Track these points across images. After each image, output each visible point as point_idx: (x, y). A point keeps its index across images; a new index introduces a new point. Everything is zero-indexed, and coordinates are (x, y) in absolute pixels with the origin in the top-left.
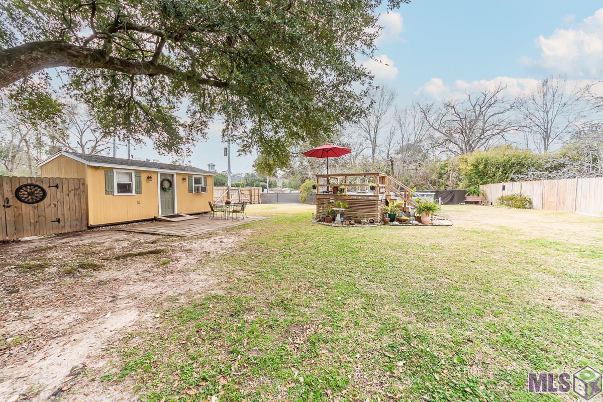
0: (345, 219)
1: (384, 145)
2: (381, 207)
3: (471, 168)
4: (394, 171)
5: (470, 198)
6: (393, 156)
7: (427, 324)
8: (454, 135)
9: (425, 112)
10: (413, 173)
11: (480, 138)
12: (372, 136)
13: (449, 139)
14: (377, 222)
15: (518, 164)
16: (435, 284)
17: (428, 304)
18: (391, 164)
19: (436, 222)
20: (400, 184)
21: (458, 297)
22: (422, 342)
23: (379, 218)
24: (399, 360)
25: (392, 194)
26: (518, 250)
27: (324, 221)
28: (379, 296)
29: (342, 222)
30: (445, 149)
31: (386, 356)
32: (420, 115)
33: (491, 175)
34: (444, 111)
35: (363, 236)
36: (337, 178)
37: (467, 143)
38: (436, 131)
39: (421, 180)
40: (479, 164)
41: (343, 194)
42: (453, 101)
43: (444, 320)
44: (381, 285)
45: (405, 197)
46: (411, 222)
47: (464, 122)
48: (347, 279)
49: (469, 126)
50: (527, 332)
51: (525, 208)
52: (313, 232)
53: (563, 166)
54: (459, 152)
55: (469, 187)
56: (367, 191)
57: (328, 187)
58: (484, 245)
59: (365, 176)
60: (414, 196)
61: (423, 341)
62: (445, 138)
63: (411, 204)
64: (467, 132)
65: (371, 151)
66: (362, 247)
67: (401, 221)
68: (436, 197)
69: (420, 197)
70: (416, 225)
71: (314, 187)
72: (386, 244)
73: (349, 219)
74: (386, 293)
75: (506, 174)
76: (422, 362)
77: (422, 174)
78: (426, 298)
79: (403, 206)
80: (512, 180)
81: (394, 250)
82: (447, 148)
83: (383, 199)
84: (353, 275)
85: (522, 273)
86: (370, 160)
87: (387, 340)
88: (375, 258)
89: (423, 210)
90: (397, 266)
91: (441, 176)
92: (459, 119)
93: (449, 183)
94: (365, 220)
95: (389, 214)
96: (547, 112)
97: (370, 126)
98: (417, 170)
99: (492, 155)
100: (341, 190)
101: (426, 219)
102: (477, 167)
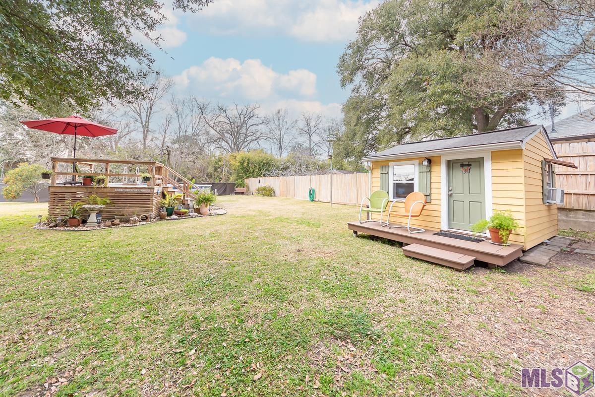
0: (105, 220)
1: (158, 131)
2: (156, 200)
3: (239, 164)
4: (171, 162)
5: (238, 190)
6: (169, 145)
7: (213, 305)
8: (226, 135)
9: (202, 109)
10: (191, 164)
11: (244, 141)
12: (144, 119)
13: (222, 138)
14: (151, 218)
15: (267, 164)
16: (217, 267)
17: (212, 287)
18: (167, 153)
19: (213, 212)
20: (178, 175)
21: (235, 273)
22: (211, 322)
23: (154, 213)
24: (191, 350)
25: (170, 186)
26: (269, 227)
27: (64, 226)
28: (162, 298)
29: (99, 223)
30: (218, 146)
31: (177, 353)
32: (197, 110)
33: (252, 171)
34: (218, 112)
35: (134, 237)
36: (90, 165)
37: (235, 144)
38: (211, 129)
39: (199, 173)
40: (244, 161)
41: (102, 186)
42: (225, 106)
43: (227, 295)
44: (163, 286)
45: (184, 189)
46: (191, 214)
47: (233, 126)
48: (117, 293)
49: (236, 130)
50: (277, 281)
51: (272, 196)
52: (41, 245)
53: (288, 167)
54: (230, 150)
55: (237, 180)
56: (138, 182)
57: (74, 177)
58: (250, 226)
59: (133, 165)
60: (193, 188)
61: (212, 320)
62: (219, 136)
63: (190, 196)
64: (235, 134)
65: (141, 136)
66: (134, 250)
67: (180, 214)
68: (212, 189)
69: (199, 189)
70: (196, 217)
71: (46, 176)
72: (164, 241)
73: (111, 218)
74: (171, 291)
75: (260, 171)
76: (211, 340)
77: (199, 166)
78: (210, 282)
79: (182, 199)
80: (264, 176)
81: (175, 245)
82: (220, 145)
83: (159, 191)
84: (125, 286)
85: (272, 242)
86: (141, 147)
87: (176, 337)
88: (152, 259)
89: (202, 202)
90: (180, 260)
91: (216, 169)
92: (229, 122)
93: (222, 176)
94: (136, 218)
95: (166, 208)
96: (280, 131)
97: (142, 108)
98: (194, 162)
99: (252, 156)
100: (100, 181)
101: (205, 210)
102: (242, 164)
